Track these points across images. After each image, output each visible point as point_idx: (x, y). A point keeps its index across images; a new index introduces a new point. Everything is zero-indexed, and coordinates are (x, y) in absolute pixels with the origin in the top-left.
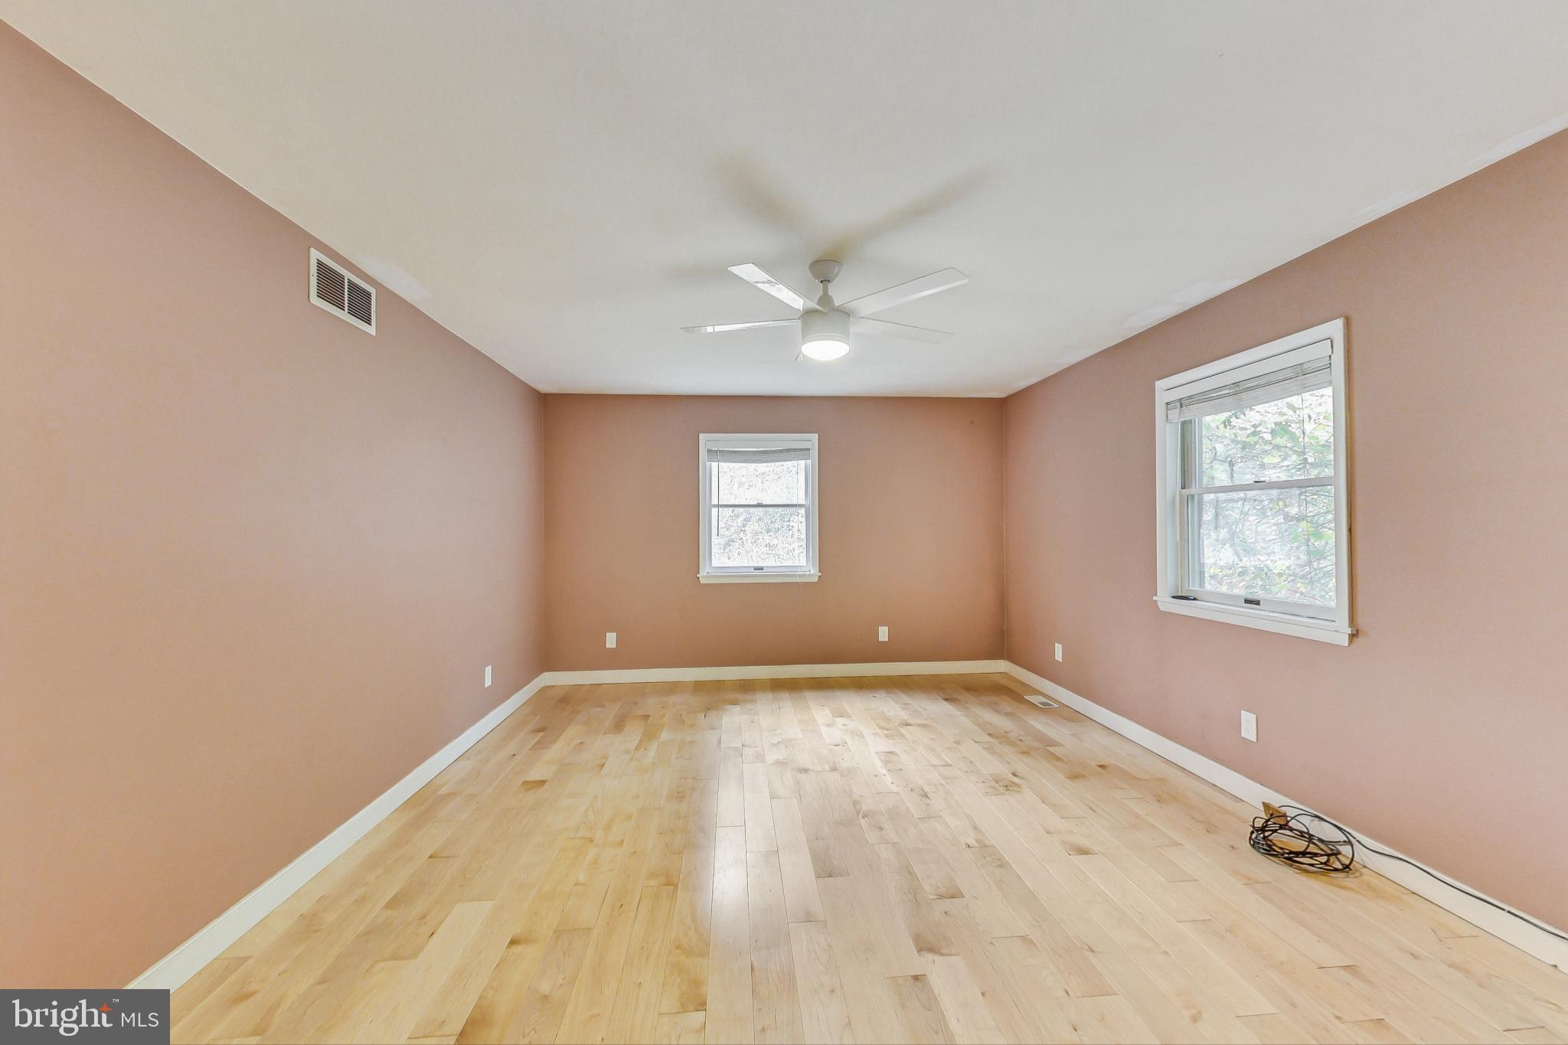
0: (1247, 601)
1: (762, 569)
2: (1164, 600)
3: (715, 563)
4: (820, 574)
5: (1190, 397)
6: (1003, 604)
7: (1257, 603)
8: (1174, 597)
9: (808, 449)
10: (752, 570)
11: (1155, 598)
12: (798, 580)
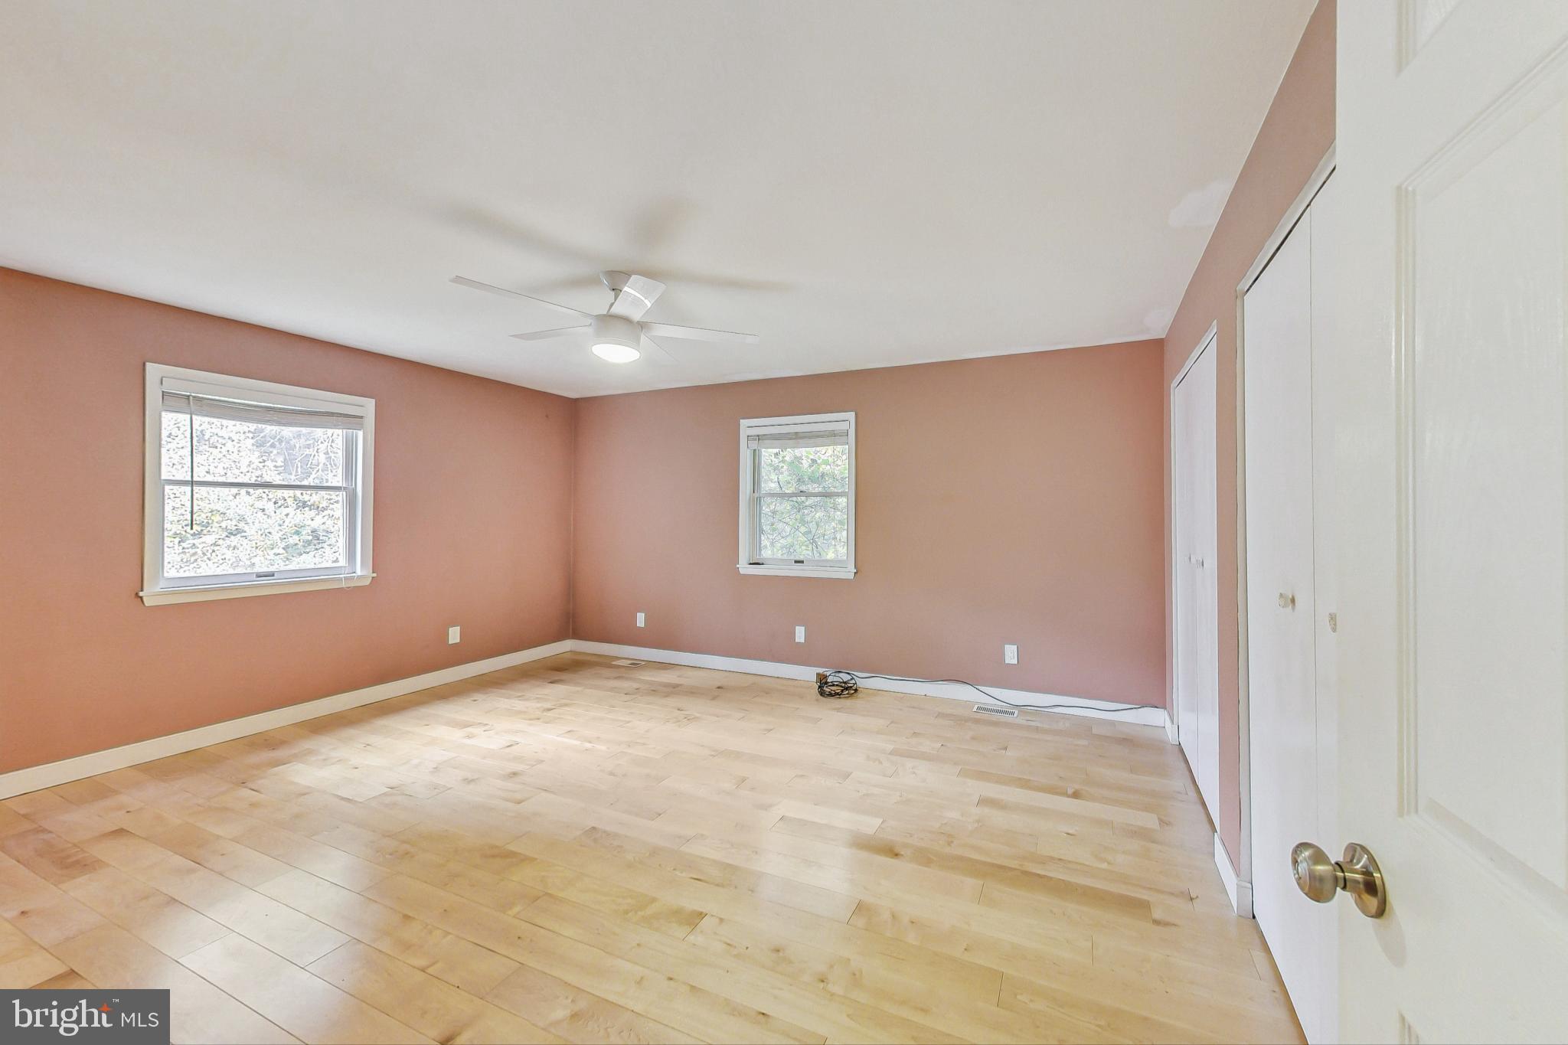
0: (796, 562)
1: (273, 575)
2: (744, 568)
3: (170, 572)
4: (375, 575)
5: (764, 435)
6: (571, 588)
7: (802, 562)
8: (750, 564)
9: (362, 417)
10: (254, 577)
11: (738, 566)
12: (344, 585)
